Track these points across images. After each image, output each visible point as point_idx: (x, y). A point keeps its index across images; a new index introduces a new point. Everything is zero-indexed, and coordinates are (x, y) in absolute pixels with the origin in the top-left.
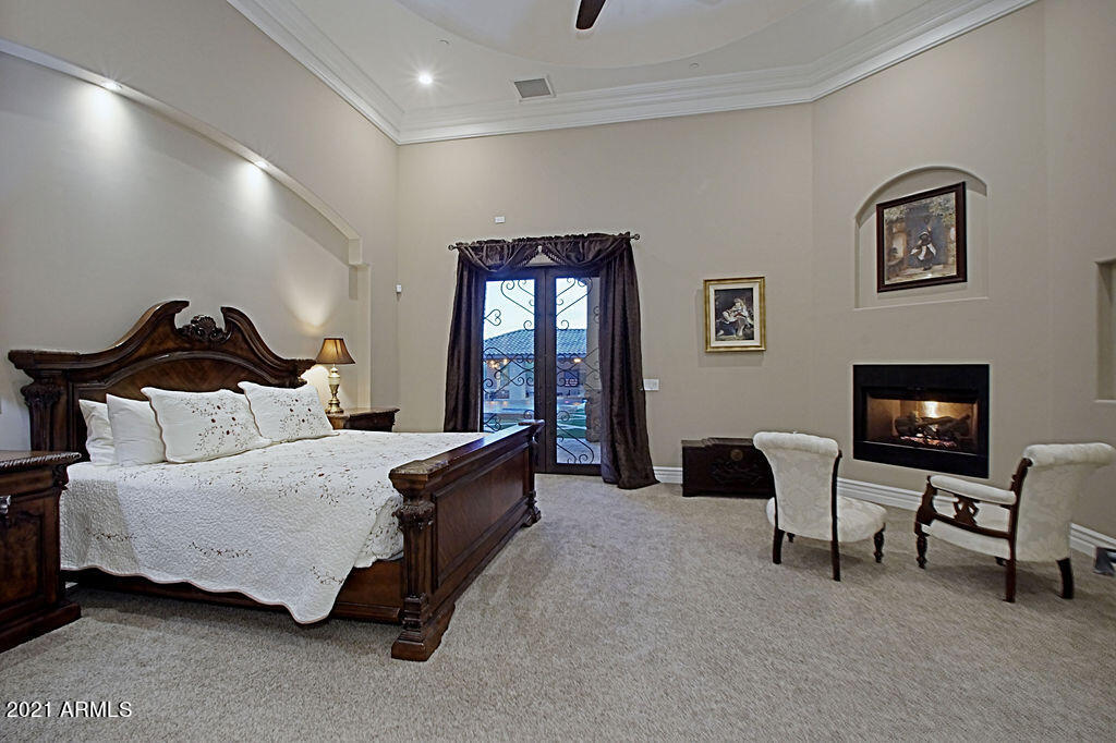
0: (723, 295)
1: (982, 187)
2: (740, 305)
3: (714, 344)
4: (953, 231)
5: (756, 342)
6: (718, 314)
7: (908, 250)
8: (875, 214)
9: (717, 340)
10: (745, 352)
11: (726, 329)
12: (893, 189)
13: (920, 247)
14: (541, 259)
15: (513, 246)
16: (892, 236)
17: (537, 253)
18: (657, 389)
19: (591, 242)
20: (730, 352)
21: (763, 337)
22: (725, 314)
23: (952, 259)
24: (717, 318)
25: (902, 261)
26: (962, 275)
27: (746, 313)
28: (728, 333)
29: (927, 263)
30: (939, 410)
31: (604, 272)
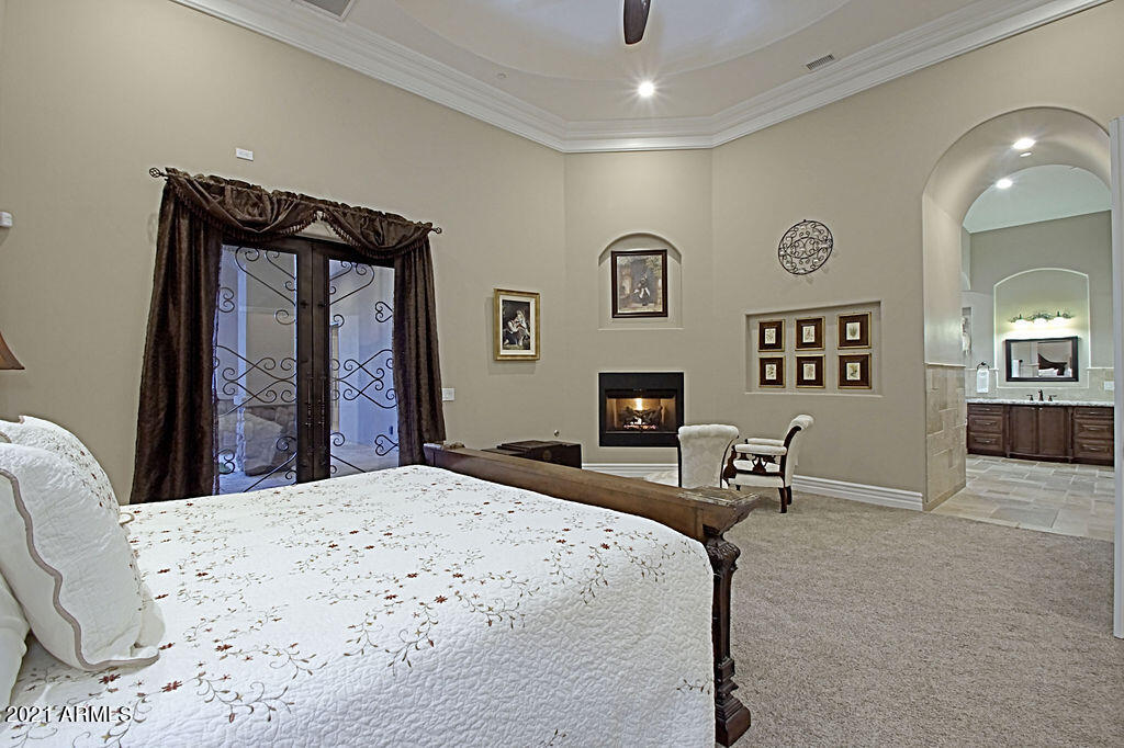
0: (509, 306)
1: (678, 256)
2: (520, 317)
3: (503, 352)
4: (660, 281)
5: (532, 352)
6: (505, 325)
7: (632, 290)
8: (610, 258)
9: (504, 348)
10: (525, 359)
11: (511, 338)
12: (625, 242)
13: (640, 289)
14: (319, 229)
15: (279, 201)
16: (622, 279)
17: (314, 220)
18: (453, 399)
19: (389, 224)
20: (514, 360)
21: (537, 347)
22: (510, 324)
23: (660, 301)
24: (504, 328)
25: (628, 297)
26: (664, 314)
27: (524, 325)
28: (512, 343)
29: (645, 301)
30: (644, 405)
31: (398, 262)
